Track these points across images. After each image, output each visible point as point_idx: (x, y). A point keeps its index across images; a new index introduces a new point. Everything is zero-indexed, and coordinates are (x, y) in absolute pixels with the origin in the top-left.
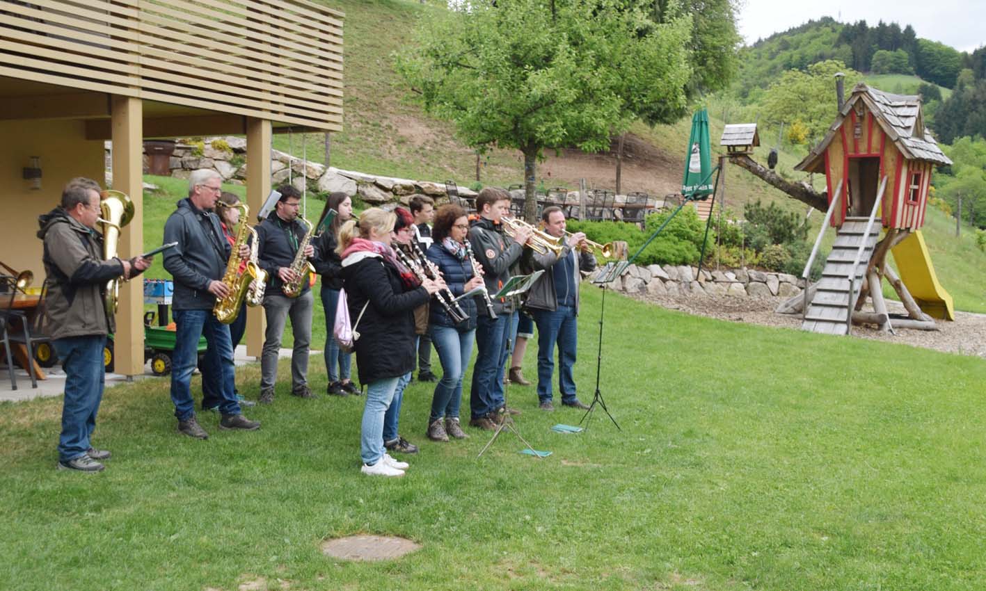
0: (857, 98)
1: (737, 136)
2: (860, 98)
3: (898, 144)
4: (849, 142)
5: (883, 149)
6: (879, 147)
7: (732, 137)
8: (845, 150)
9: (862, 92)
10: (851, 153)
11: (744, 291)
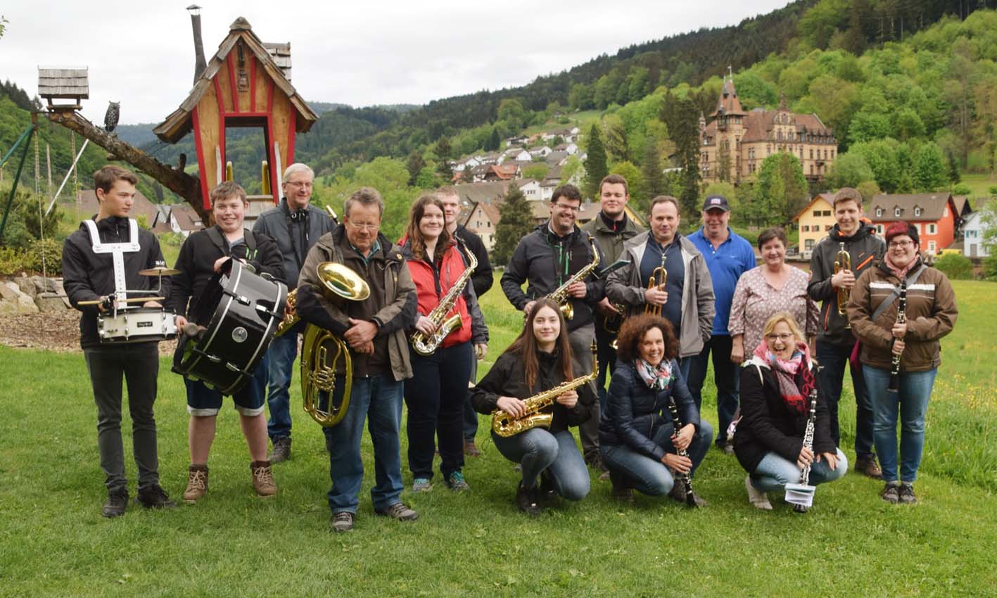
0: (237, 38)
1: (62, 82)
2: (241, 38)
3: (294, 100)
4: (226, 95)
5: (270, 107)
6: (265, 104)
7: (54, 83)
8: (221, 108)
9: (244, 31)
10: (229, 111)
11: (35, 307)
